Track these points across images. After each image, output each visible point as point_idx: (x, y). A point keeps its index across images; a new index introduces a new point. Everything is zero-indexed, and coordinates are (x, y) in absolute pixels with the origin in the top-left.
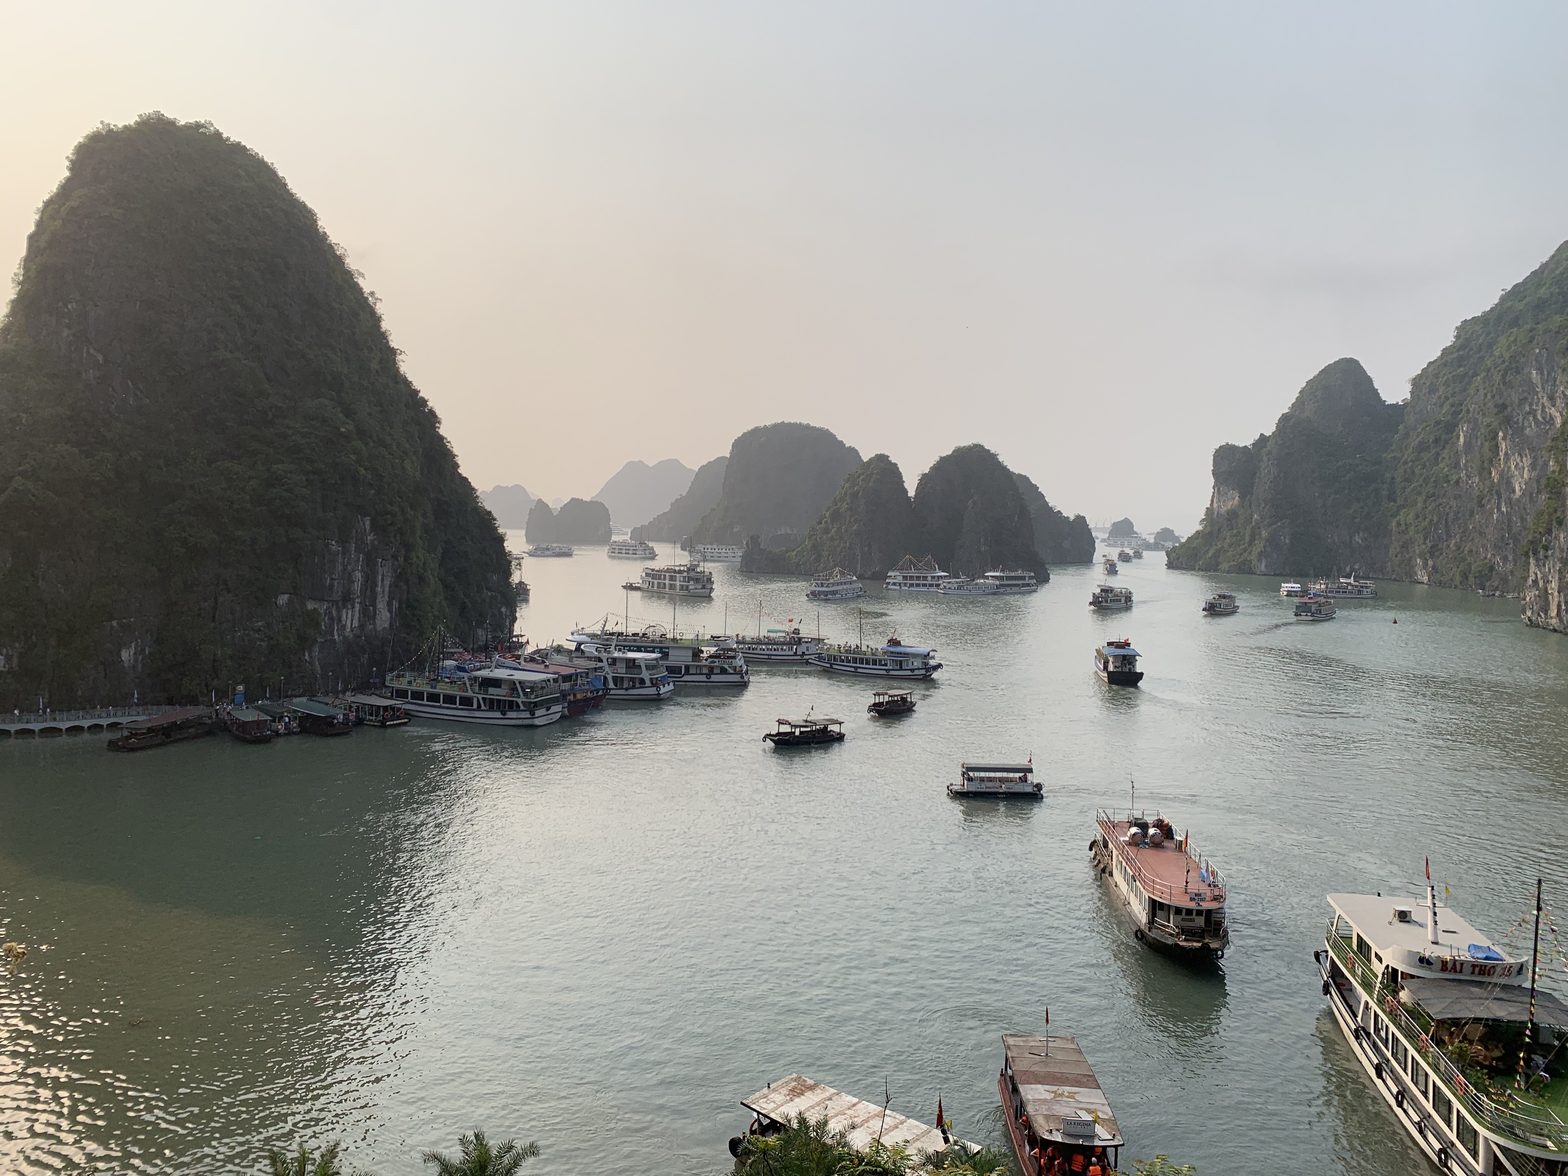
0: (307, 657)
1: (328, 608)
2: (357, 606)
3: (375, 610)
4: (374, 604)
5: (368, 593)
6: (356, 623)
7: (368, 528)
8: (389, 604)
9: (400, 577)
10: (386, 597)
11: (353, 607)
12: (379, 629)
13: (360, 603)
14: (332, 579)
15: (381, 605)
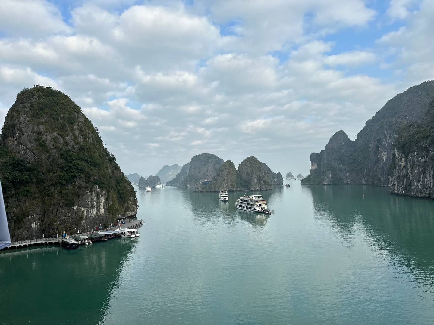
0: (82, 223)
1: (87, 209)
2: (95, 208)
3: (100, 208)
4: (100, 207)
5: (98, 204)
6: (95, 213)
7: (97, 187)
8: (104, 207)
9: (107, 200)
10: (103, 205)
11: (94, 209)
12: (101, 214)
13: (96, 207)
14: (88, 201)
15: (102, 207)
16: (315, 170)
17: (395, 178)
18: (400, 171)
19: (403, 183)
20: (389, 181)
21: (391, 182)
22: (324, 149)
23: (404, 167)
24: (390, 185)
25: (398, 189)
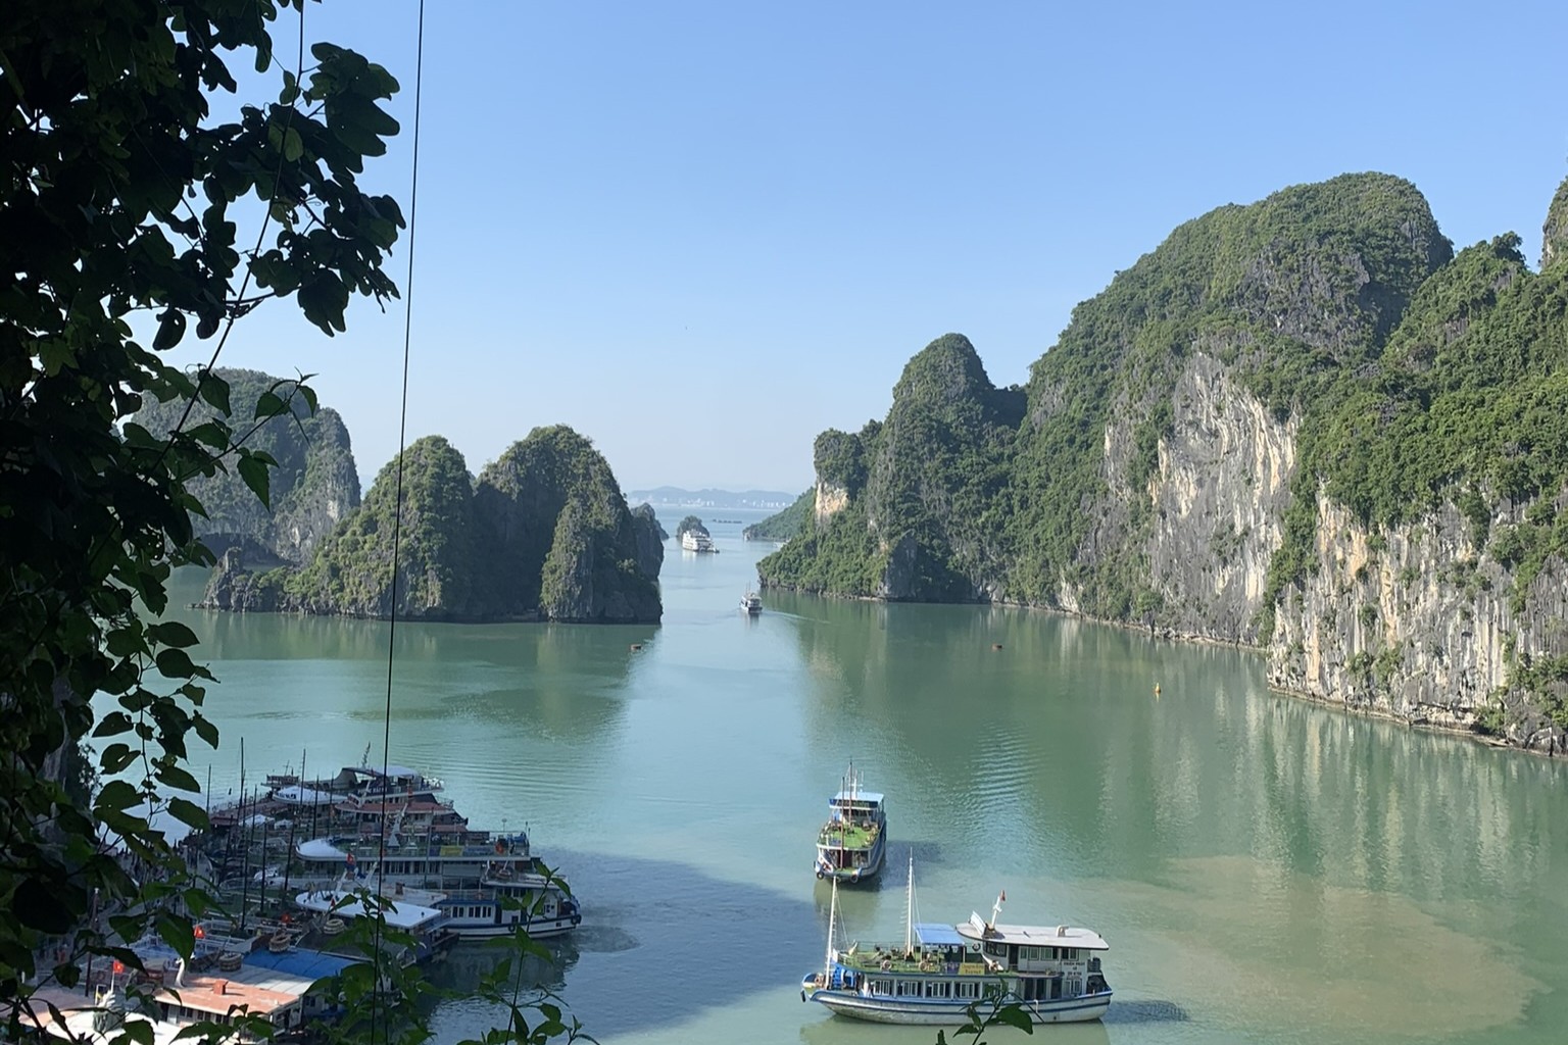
16: (834, 516)
17: (1312, 621)
18: (1342, 591)
19: (1351, 646)
20: (1273, 630)
21: (1283, 634)
22: (881, 418)
23: (1363, 574)
24: (1279, 651)
25: (1321, 676)
